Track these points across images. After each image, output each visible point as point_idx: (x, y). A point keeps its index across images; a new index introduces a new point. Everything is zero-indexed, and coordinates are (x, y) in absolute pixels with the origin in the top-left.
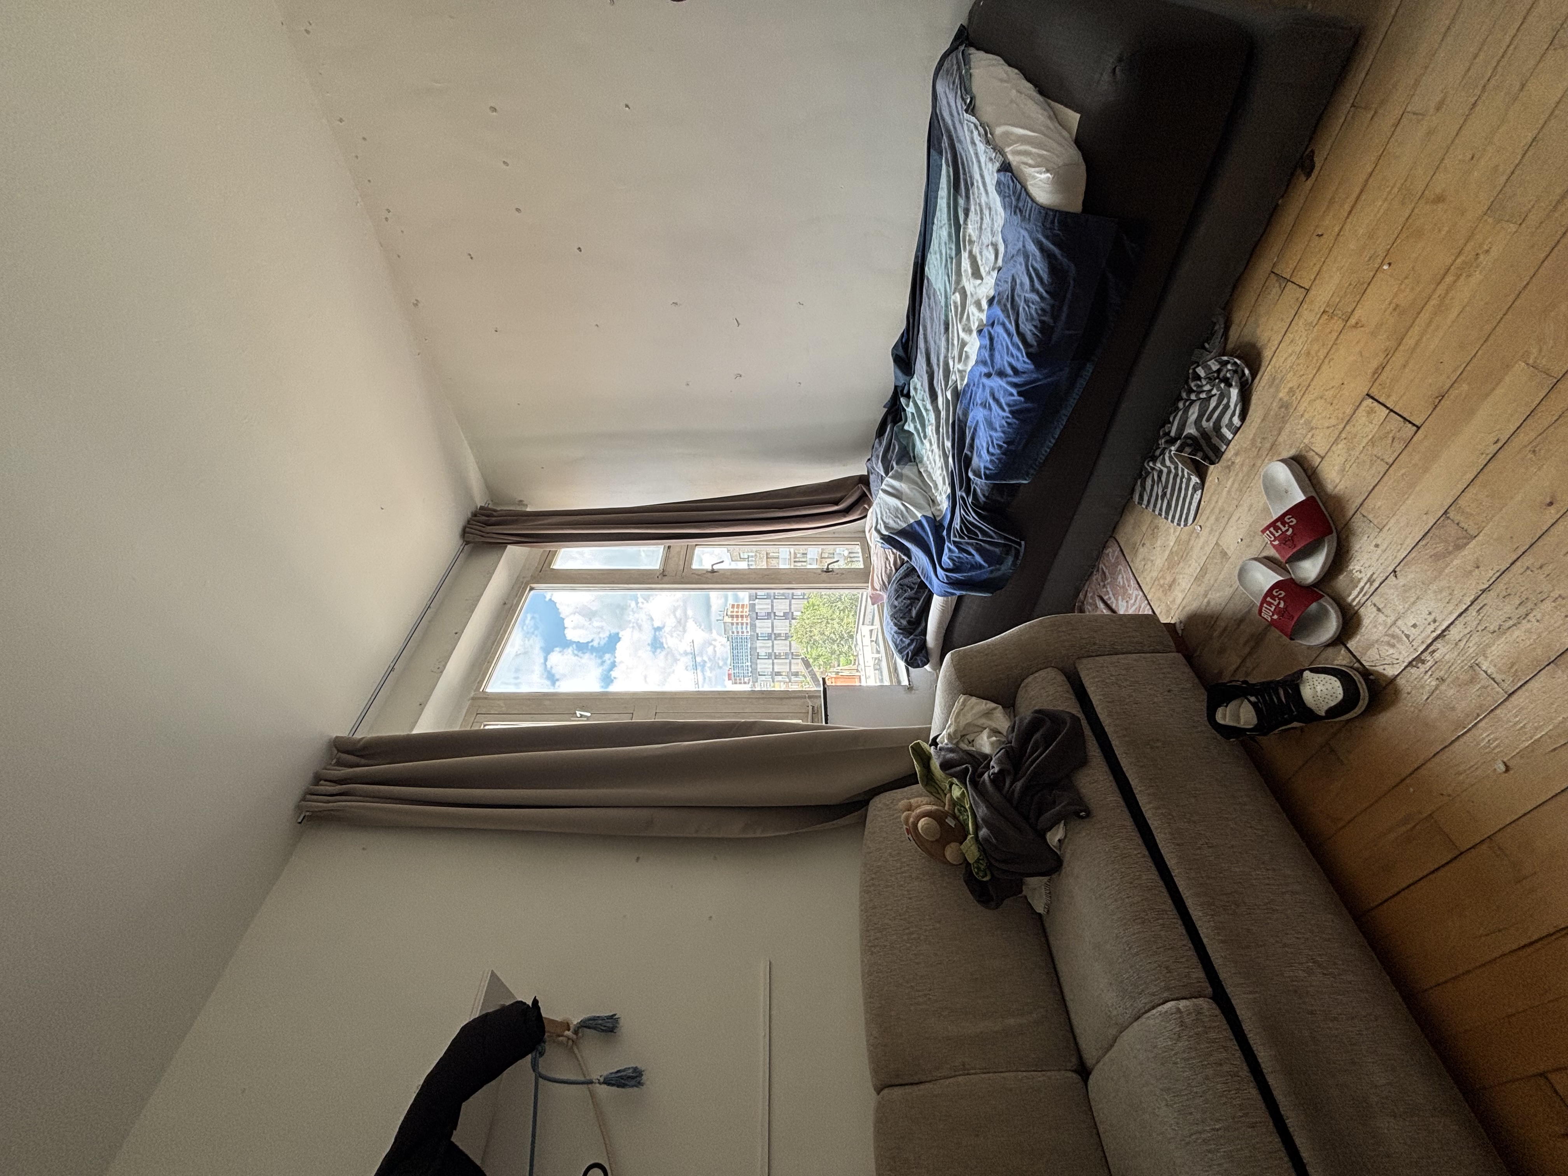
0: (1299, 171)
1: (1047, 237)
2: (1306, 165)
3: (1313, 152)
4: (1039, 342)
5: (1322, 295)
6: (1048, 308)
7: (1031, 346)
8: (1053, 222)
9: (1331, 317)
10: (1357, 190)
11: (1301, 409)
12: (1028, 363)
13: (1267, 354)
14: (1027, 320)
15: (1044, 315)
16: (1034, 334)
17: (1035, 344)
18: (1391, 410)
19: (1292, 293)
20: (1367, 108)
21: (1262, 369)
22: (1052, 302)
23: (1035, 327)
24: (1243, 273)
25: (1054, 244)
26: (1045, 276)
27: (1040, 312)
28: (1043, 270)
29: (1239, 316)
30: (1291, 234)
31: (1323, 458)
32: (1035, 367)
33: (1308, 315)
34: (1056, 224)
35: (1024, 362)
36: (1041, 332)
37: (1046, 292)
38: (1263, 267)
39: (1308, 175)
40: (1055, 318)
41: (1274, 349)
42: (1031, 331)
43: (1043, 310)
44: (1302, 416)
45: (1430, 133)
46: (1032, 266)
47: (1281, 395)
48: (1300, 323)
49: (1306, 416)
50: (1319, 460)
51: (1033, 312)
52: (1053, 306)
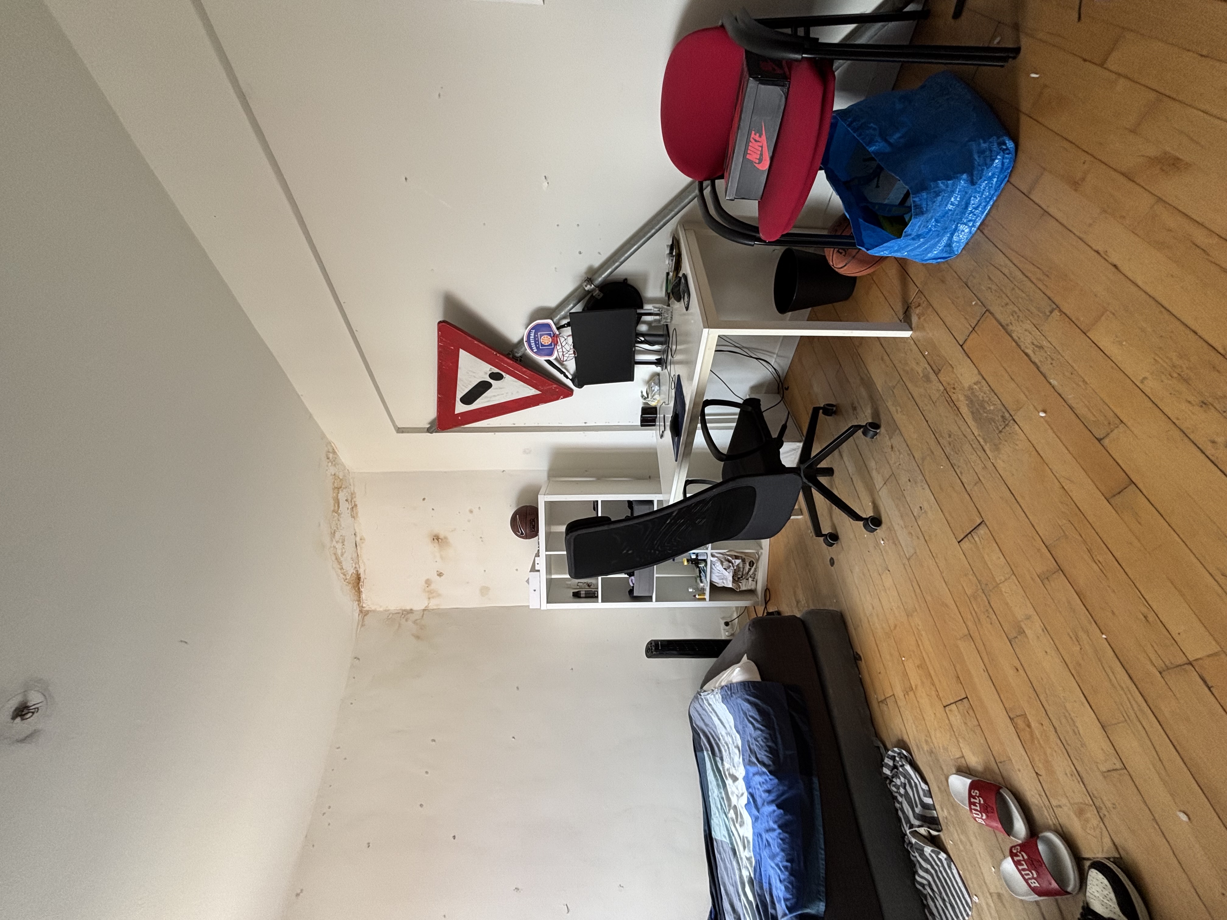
0: (857, 661)
1: (749, 695)
2: (857, 658)
3: (856, 652)
4: (773, 762)
5: (899, 691)
6: (767, 736)
7: (769, 765)
8: (749, 687)
9: (908, 695)
10: (876, 649)
11: (936, 744)
12: (773, 779)
13: (905, 738)
14: (760, 750)
15: (768, 741)
16: (768, 757)
17: (771, 763)
18: (955, 702)
19: (890, 702)
20: (858, 626)
21: (909, 744)
22: (768, 731)
23: (766, 751)
24: (871, 714)
25: (754, 697)
26: (757, 717)
27: (764, 740)
28: (755, 714)
29: (884, 736)
30: (873, 685)
31: (963, 757)
32: (779, 780)
33: (902, 703)
34: (751, 687)
35: (770, 779)
36: (771, 753)
37: (762, 725)
38: (874, 704)
39: (861, 659)
40: (775, 742)
41: (905, 731)
42: (765, 755)
43: (765, 738)
44: (939, 747)
45: (878, 616)
46: (750, 716)
47: (925, 749)
48: (902, 709)
49: (941, 746)
50: (963, 759)
51: (762, 743)
52: (770, 735)
